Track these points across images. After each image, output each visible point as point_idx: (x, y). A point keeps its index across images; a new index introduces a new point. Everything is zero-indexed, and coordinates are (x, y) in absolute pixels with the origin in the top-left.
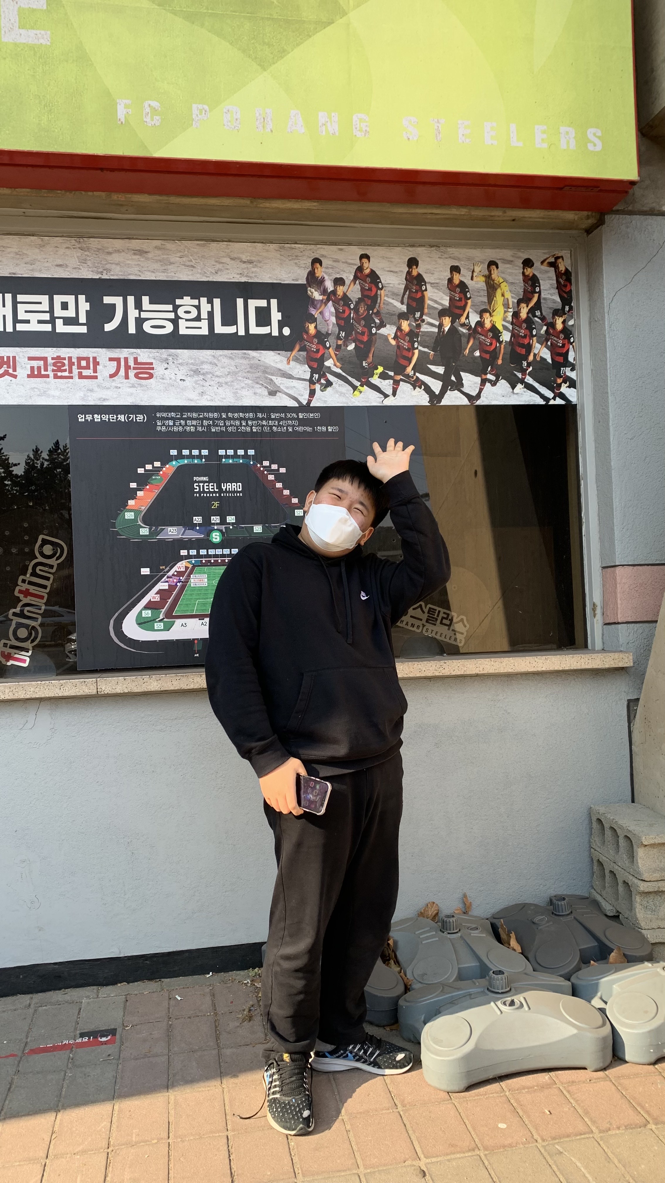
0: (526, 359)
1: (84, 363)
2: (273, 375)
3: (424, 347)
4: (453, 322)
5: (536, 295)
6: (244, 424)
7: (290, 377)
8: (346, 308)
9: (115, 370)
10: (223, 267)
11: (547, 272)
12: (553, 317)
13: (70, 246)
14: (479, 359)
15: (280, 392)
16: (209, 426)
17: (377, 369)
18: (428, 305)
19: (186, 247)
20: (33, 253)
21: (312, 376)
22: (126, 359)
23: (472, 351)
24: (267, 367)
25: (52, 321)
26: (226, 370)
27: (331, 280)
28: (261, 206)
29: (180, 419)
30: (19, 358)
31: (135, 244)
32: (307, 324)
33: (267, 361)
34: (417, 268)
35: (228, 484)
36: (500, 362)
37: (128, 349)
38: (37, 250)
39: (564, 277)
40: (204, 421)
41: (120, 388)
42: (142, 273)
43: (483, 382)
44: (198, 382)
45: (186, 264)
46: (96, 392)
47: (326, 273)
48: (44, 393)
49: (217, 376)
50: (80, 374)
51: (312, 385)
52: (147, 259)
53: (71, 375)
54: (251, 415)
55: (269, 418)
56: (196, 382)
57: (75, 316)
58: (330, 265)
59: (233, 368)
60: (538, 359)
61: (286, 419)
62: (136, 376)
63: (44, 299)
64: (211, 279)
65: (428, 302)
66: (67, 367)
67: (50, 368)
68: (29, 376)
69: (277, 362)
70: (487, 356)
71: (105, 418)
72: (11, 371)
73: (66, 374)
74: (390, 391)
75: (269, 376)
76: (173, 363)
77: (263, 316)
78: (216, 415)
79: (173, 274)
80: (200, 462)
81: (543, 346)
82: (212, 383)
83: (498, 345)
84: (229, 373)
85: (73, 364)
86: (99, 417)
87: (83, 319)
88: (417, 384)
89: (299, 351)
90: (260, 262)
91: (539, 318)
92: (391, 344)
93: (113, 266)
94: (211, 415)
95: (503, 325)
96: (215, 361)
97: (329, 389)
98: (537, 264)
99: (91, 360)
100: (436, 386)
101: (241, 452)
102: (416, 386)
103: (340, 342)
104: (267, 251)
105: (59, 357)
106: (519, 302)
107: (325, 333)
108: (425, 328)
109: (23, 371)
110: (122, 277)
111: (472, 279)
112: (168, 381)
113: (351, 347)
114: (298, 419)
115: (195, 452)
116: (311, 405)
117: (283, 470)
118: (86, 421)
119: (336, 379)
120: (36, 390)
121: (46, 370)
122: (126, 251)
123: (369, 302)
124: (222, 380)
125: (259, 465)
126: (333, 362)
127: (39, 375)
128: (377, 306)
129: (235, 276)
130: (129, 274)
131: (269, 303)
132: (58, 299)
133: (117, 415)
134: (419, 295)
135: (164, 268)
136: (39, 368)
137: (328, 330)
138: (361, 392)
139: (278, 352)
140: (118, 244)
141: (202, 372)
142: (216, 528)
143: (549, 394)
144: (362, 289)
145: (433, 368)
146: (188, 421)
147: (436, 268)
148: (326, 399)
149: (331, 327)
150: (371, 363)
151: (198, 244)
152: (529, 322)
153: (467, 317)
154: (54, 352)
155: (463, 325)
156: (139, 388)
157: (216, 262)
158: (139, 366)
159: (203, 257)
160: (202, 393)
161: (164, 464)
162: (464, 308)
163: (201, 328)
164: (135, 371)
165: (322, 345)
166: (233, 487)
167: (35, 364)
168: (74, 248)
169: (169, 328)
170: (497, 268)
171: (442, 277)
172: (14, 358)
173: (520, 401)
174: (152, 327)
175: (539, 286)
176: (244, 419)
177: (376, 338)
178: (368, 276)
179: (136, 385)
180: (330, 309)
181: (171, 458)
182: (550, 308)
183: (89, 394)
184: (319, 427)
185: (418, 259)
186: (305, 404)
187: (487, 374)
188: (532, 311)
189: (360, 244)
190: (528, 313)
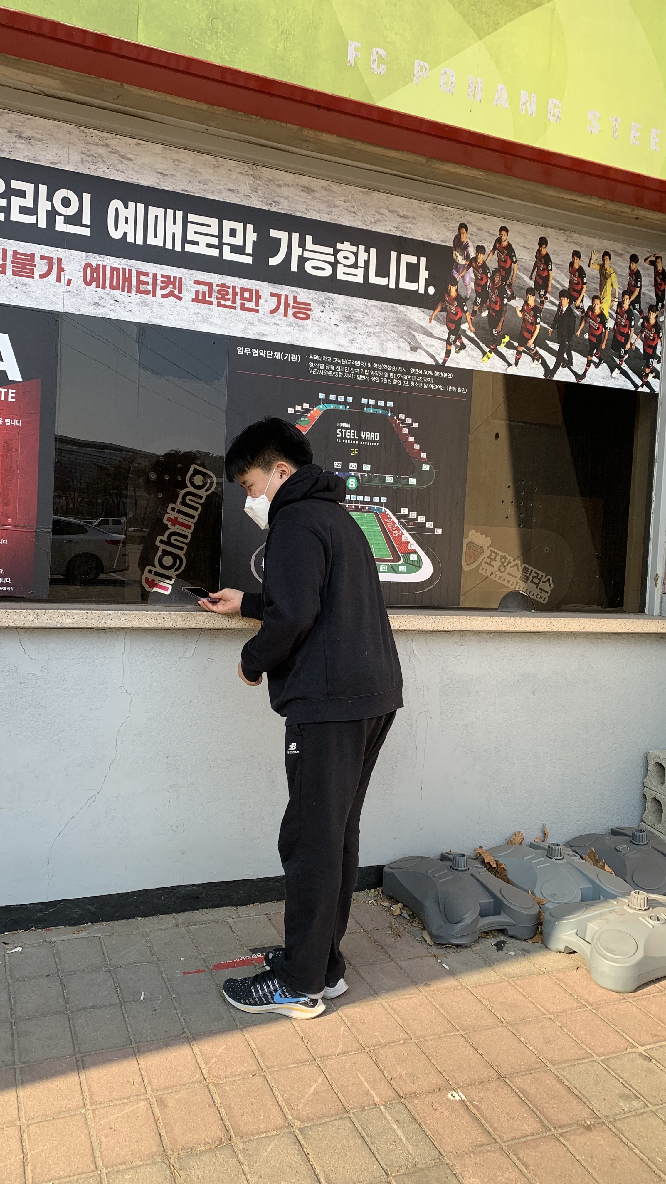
0: (624, 347)
1: (247, 295)
2: (416, 331)
3: (545, 324)
4: (570, 303)
5: (638, 289)
6: (386, 376)
7: (431, 335)
8: (484, 276)
9: (275, 306)
10: (382, 218)
11: (648, 269)
12: (649, 312)
13: (243, 172)
14: (588, 341)
15: (420, 348)
16: (356, 373)
17: (504, 338)
18: (552, 284)
19: (350, 192)
20: (207, 173)
21: (449, 337)
22: (286, 296)
23: (583, 333)
24: (411, 323)
25: (220, 247)
26: (375, 321)
27: (474, 247)
28: (435, 166)
29: (330, 364)
30: (185, 279)
31: (305, 180)
32: (450, 286)
33: (412, 317)
34: (546, 247)
35: (367, 433)
36: (604, 346)
37: (289, 287)
38: (211, 171)
39: (661, 276)
40: (352, 369)
41: (278, 325)
42: (308, 211)
43: (589, 363)
44: (350, 329)
45: (349, 209)
46: (256, 325)
47: (470, 240)
48: (207, 320)
49: (367, 326)
50: (242, 305)
51: (448, 346)
52: (314, 198)
53: (234, 305)
54: (393, 368)
55: (408, 373)
56: (347, 329)
57: (242, 245)
58: (474, 232)
59: (382, 320)
60: (634, 349)
61: (423, 375)
62: (295, 315)
63: (214, 222)
64: (370, 228)
65: (552, 281)
66: (230, 296)
67: (215, 295)
68: (193, 300)
69: (420, 319)
70: (594, 340)
71: (263, 353)
72: (176, 292)
73: (229, 303)
74: (512, 361)
75: (412, 332)
76: (329, 307)
77: (413, 274)
78: (362, 364)
79: (336, 217)
80: (344, 409)
81: (639, 337)
82: (362, 332)
83: (604, 331)
84: (378, 323)
85: (237, 294)
86: (257, 352)
87: (249, 249)
88: (536, 357)
89: (440, 311)
90: (415, 219)
91: (638, 311)
92: (519, 317)
93: (282, 200)
94: (358, 363)
95: (609, 313)
96: (367, 310)
97: (462, 351)
98: (641, 261)
99: (254, 292)
100: (551, 361)
101: (381, 403)
102: (535, 359)
103: (476, 308)
104: (422, 209)
105: (223, 285)
106: (624, 293)
107: (464, 297)
108: (547, 306)
109: (188, 295)
110: (289, 213)
111: (589, 266)
112: (322, 324)
113: (485, 314)
114: (433, 376)
115: (341, 398)
116: (446, 365)
117: (416, 425)
118: (245, 354)
119: (469, 343)
120: (199, 315)
121: (210, 296)
122: (295, 186)
123: (504, 273)
124: (371, 330)
125: (395, 418)
126: (468, 326)
127: (204, 301)
128: (510, 279)
129: (392, 229)
130: (296, 211)
131: (419, 260)
132: (228, 225)
133: (273, 353)
134: (545, 274)
135: (328, 210)
136: (204, 293)
137: (467, 295)
138: (489, 358)
139: (423, 309)
140: (289, 177)
141: (354, 320)
142: (353, 474)
143: (639, 382)
144: (499, 260)
145: (550, 344)
146: (337, 367)
147: (561, 250)
148: (459, 361)
149: (469, 292)
150: (500, 332)
151: (361, 191)
152: (629, 312)
153: (582, 301)
154: (220, 279)
155: (578, 308)
156: (296, 328)
157: (376, 212)
158: (298, 305)
159: (365, 205)
160: (352, 341)
161: (312, 407)
162: (580, 292)
163: (356, 275)
164: (294, 310)
165: (461, 308)
166: (371, 436)
167: (201, 288)
168: (247, 175)
169: (328, 272)
170: (610, 259)
171: (565, 260)
172: (180, 279)
173: (617, 385)
174: (313, 267)
175: (641, 282)
176: (387, 371)
177: (506, 309)
178: (505, 248)
179: (294, 325)
180: (470, 274)
181: (319, 402)
182: (647, 303)
183: (249, 327)
184: (450, 387)
185: (548, 239)
186: (440, 363)
187: (592, 356)
188: (633, 303)
189: (502, 216)
190: (630, 305)
